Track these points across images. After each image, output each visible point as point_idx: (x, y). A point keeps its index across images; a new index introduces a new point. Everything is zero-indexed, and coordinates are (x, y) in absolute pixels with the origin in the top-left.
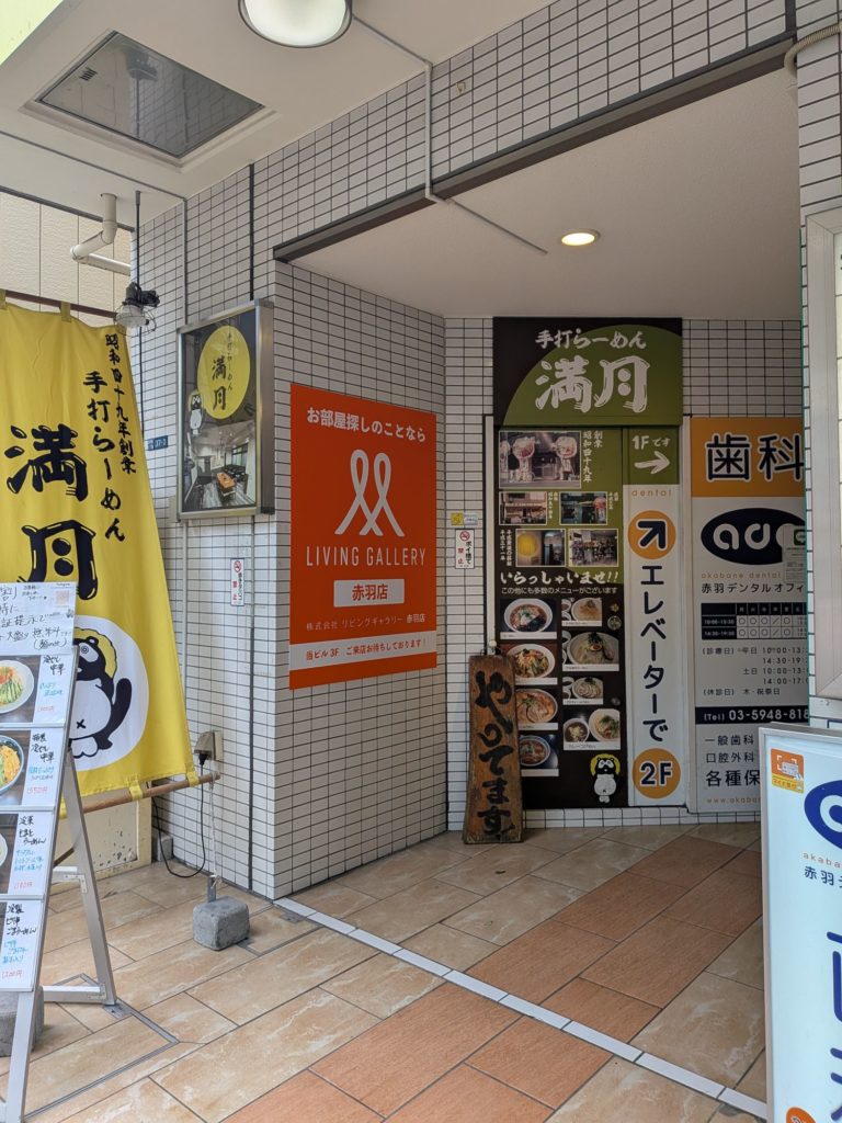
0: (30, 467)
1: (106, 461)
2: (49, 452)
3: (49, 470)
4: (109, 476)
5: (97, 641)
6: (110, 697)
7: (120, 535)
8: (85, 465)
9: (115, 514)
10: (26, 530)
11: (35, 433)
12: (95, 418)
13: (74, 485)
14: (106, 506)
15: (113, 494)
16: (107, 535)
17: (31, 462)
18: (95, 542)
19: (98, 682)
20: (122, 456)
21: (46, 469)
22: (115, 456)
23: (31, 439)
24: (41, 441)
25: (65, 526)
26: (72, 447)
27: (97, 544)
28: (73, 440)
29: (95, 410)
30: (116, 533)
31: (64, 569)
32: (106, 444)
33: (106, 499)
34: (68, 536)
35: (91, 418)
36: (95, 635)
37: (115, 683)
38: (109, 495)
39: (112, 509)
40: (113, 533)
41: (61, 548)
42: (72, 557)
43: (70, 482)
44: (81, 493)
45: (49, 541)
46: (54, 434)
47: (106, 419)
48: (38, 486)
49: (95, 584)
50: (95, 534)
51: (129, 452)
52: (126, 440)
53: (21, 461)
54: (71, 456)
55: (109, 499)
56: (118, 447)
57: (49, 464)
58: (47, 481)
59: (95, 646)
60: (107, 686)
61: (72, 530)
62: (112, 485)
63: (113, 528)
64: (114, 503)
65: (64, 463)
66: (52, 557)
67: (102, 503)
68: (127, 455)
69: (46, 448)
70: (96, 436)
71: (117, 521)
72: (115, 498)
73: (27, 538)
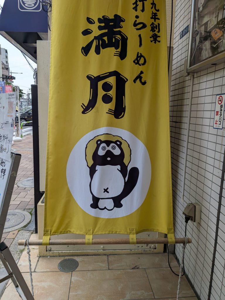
0: (95, 40)
1: (140, 36)
2: (106, 31)
3: (105, 41)
4: (141, 45)
5: (121, 143)
6: (124, 177)
7: (143, 81)
8: (127, 38)
9: (141, 68)
10: (89, 77)
11: (100, 20)
12: (136, 10)
13: (119, 50)
14: (136, 64)
15: (142, 56)
16: (135, 81)
17: (96, 38)
18: (127, 85)
19: (119, 167)
20: (152, 33)
21: (104, 41)
22: (146, 33)
23: (97, 24)
24: (103, 25)
25: (111, 74)
26: (121, 27)
27: (128, 86)
28: (122, 24)
29: (137, 5)
30: (141, 81)
31: (107, 99)
32: (141, 25)
33: (137, 59)
34: (112, 80)
35: (134, 11)
36: (120, 140)
37: (129, 169)
38: (139, 56)
39: (140, 65)
40: (139, 79)
41: (107, 87)
42: (112, 93)
43: (117, 48)
44: (123, 55)
45: (100, 84)
46: (111, 21)
47: (143, 10)
48: (98, 52)
49: (124, 110)
50: (127, 80)
51: (157, 30)
52: (156, 23)
53: (91, 37)
54: (120, 33)
55: (139, 59)
56: (149, 28)
57: (105, 38)
58: (103, 48)
59: (120, 146)
60: (123, 171)
61: (115, 77)
62: (141, 51)
63: (139, 77)
64: (142, 61)
65: (115, 37)
66: (101, 93)
67: (134, 62)
68: (156, 32)
69: (105, 29)
70: (136, 21)
71: (142, 73)
72: (142, 59)
73: (89, 82)
